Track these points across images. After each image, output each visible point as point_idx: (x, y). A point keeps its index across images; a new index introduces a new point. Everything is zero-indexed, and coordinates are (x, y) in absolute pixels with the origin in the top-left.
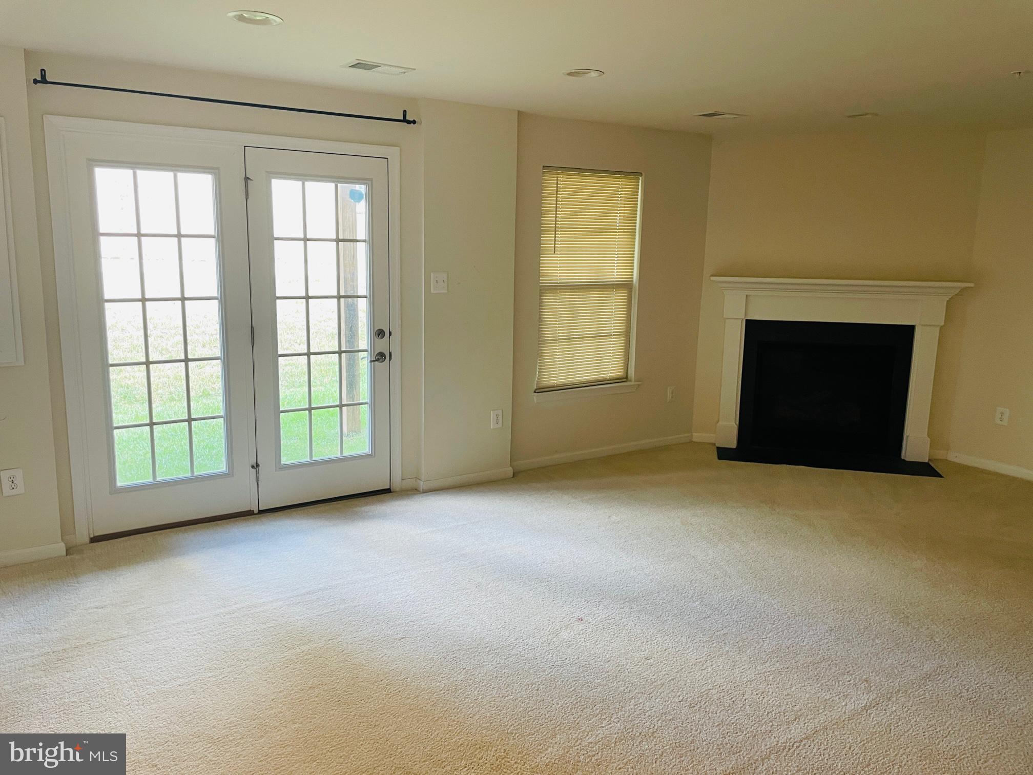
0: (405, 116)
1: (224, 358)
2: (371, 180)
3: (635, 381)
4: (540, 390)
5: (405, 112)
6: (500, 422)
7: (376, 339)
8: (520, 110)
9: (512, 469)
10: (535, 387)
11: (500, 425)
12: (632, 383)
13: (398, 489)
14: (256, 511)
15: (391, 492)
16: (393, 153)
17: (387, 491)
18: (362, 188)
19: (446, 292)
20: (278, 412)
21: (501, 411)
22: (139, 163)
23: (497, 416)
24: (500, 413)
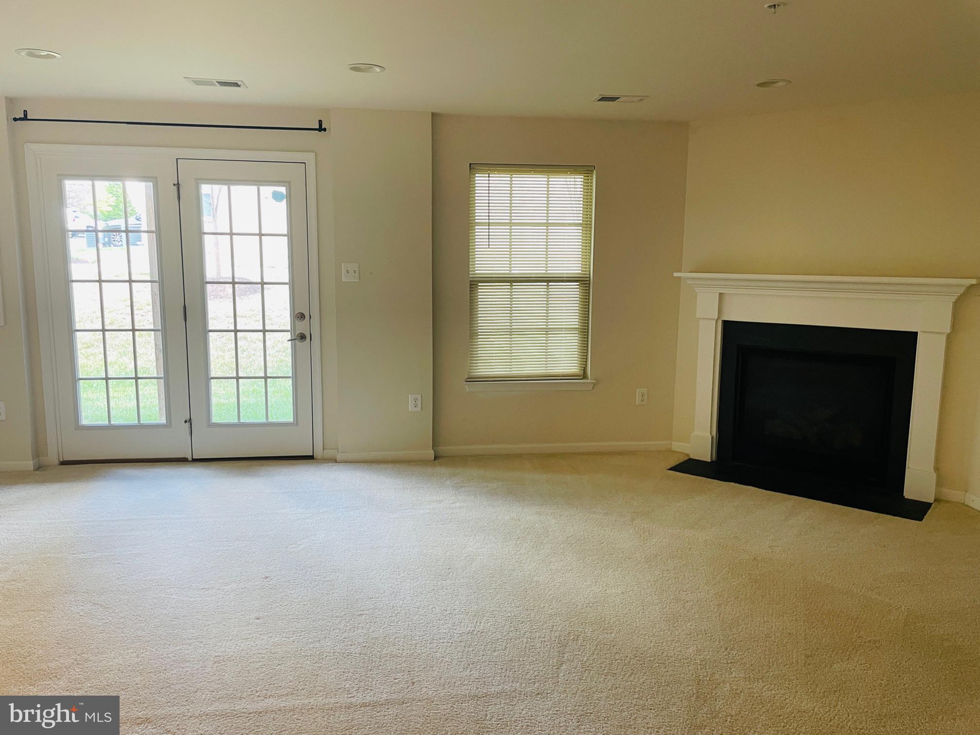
0: (320, 125)
1: (162, 330)
2: (289, 182)
3: (591, 380)
4: (471, 380)
5: (320, 122)
6: (420, 405)
7: (296, 321)
8: (433, 111)
9: (433, 453)
10: (466, 377)
11: (419, 409)
12: (589, 381)
13: (319, 457)
14: (190, 459)
15: (313, 459)
16: (309, 158)
17: (311, 457)
18: (283, 190)
19: (358, 281)
20: (208, 379)
21: (420, 395)
22: (96, 176)
23: (416, 400)
24: (419, 397)
